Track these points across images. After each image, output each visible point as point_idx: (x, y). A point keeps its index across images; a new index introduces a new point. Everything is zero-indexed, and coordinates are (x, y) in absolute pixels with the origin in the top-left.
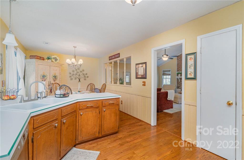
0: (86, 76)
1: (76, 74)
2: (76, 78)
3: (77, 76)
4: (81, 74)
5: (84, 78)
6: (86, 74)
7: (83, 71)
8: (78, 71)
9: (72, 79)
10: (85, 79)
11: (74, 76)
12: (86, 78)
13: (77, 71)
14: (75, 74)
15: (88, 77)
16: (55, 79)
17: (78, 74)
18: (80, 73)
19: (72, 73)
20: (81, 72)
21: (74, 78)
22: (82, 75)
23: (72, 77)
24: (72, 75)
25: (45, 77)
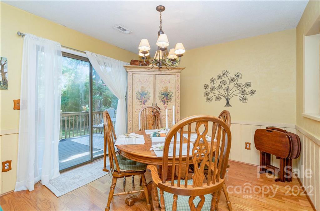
0: (247, 90)
1: (219, 88)
2: (220, 96)
3: (222, 92)
4: (232, 85)
5: (241, 95)
6: (248, 85)
7: (238, 76)
8: (224, 78)
9: (209, 100)
10: (244, 100)
11: (216, 92)
12: (248, 97)
13: (221, 80)
14: (216, 87)
15: (252, 93)
16: (166, 99)
17: (224, 87)
18: (228, 83)
19: (210, 85)
20: (232, 80)
21: (214, 98)
22: (235, 89)
23: (211, 95)
24: (209, 89)
25: (145, 96)
